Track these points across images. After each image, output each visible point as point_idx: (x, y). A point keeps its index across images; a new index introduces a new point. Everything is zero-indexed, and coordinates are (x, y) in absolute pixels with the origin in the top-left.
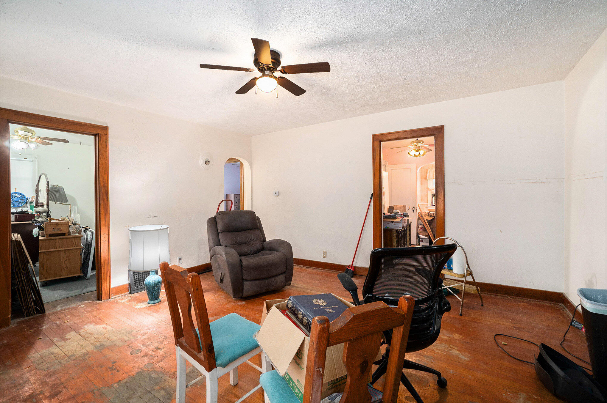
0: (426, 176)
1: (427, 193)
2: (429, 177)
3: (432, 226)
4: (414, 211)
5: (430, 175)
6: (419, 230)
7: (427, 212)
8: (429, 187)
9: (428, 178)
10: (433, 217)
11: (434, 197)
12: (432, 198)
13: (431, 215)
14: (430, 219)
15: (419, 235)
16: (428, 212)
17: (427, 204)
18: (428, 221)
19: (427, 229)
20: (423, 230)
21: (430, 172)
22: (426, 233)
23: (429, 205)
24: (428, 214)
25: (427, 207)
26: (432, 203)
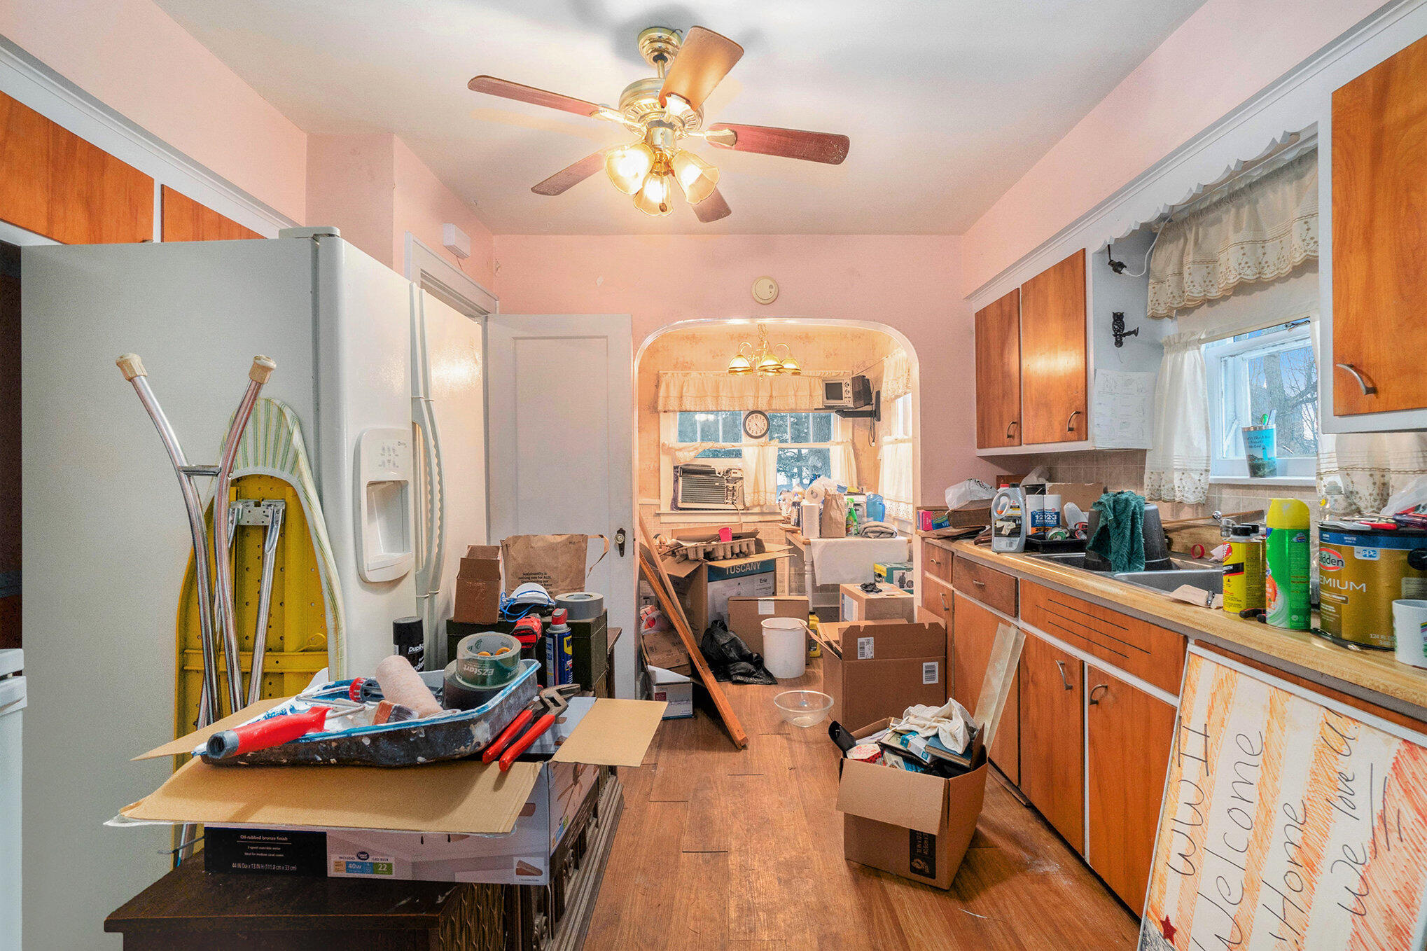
0: (656, 402)
1: (656, 465)
2: (665, 405)
3: (688, 603)
4: (621, 548)
5: (668, 397)
6: (643, 630)
7: (670, 541)
8: (666, 442)
9: (660, 407)
10: (698, 564)
11: (680, 479)
12: (676, 481)
13: (687, 555)
14: (683, 572)
15: (650, 668)
16: (674, 540)
17: (656, 501)
18: (676, 581)
19: (677, 625)
20: (662, 630)
21: (668, 386)
22: (676, 652)
23: (666, 507)
24: (674, 552)
25: (659, 514)
26: (675, 499)
